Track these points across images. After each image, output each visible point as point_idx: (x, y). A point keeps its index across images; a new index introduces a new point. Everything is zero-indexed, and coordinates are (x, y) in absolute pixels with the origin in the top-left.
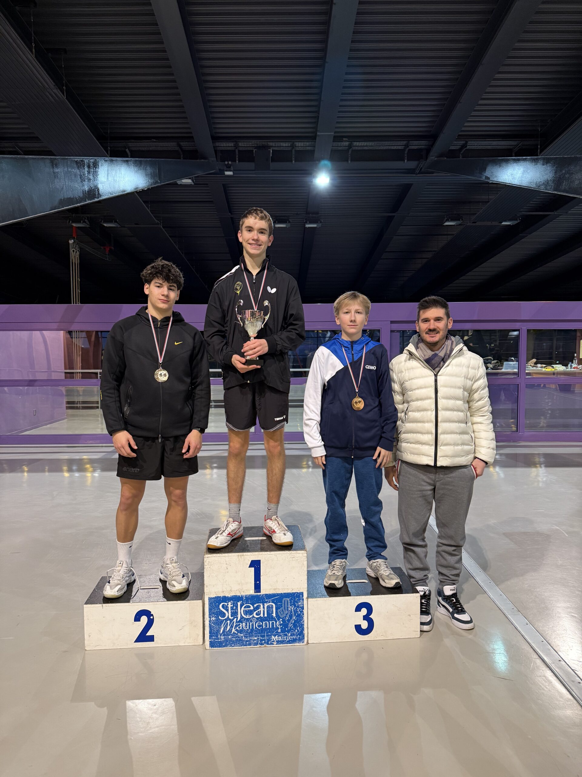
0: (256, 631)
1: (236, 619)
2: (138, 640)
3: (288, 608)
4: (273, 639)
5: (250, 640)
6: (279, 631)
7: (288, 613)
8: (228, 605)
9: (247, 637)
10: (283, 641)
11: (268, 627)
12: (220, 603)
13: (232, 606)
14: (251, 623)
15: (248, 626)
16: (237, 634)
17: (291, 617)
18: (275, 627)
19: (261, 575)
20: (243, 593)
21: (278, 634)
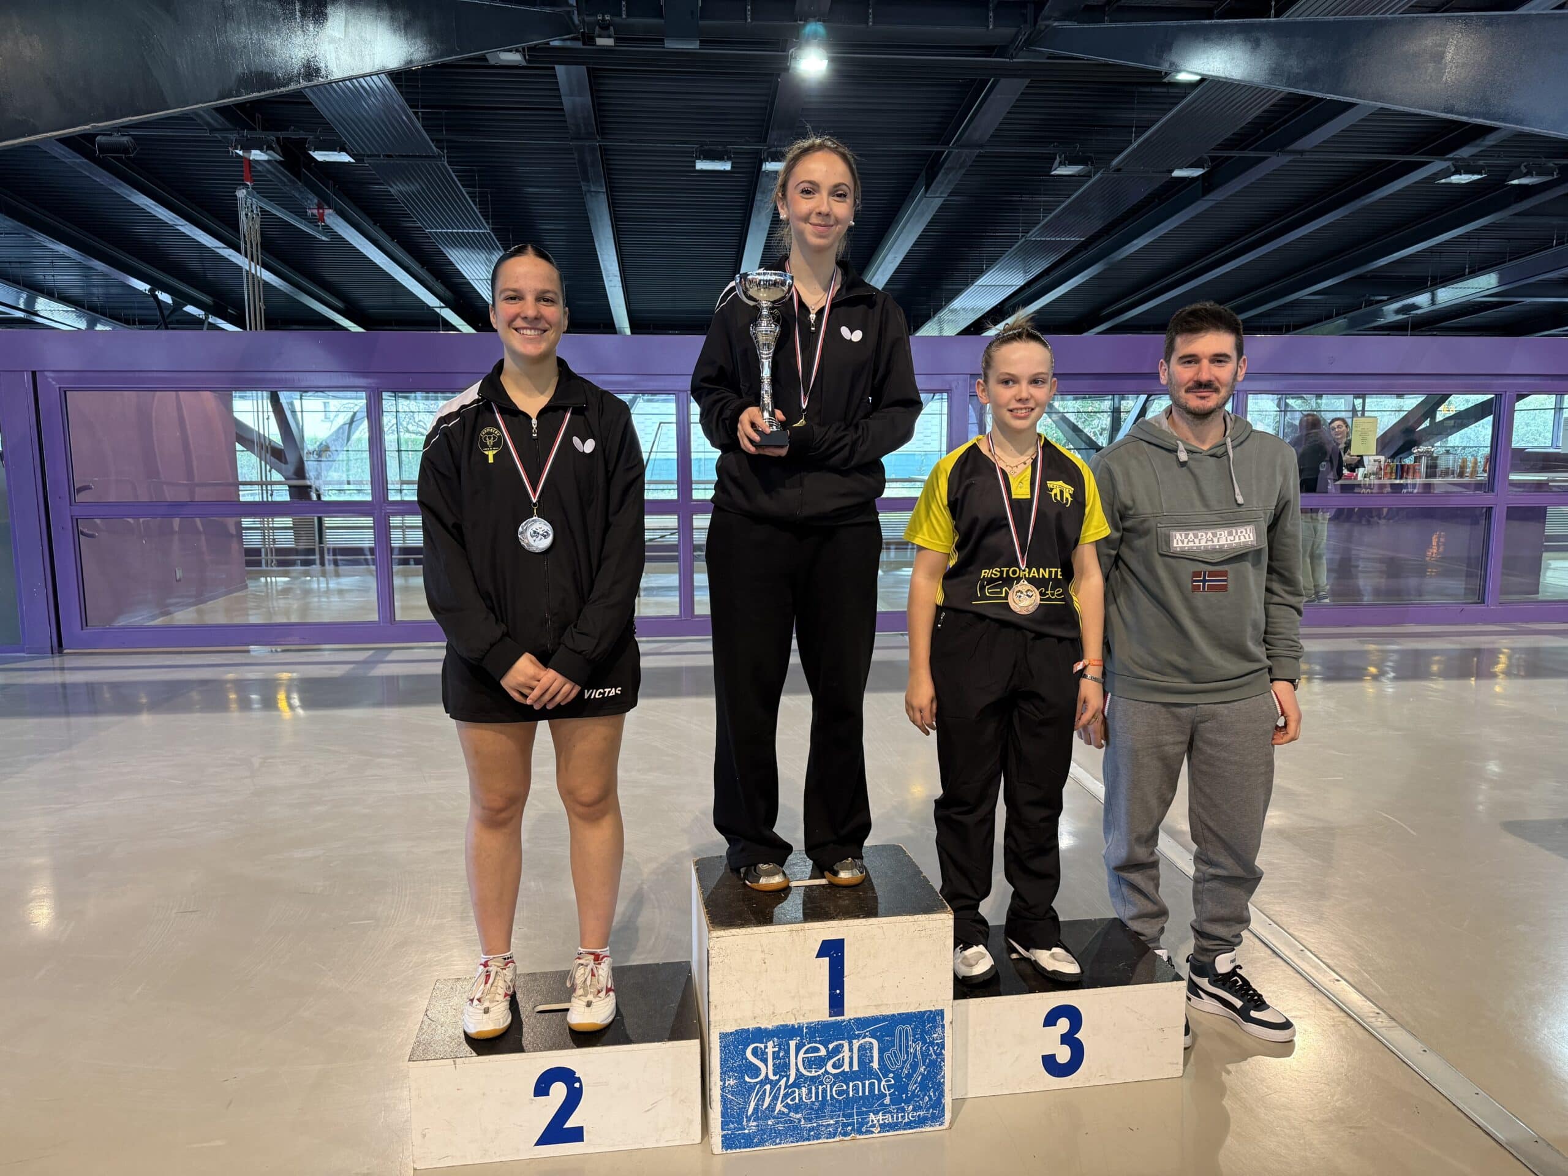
0: (832, 1105)
1: (785, 1079)
2: (542, 1141)
3: (907, 1047)
4: (872, 1121)
5: (819, 1125)
6: (887, 1101)
7: (907, 1059)
8: (766, 1047)
9: (810, 1121)
10: (896, 1124)
11: (860, 1094)
12: (749, 1045)
13: (777, 1049)
14: (820, 1087)
15: (813, 1095)
16: (788, 1115)
17: (914, 1067)
18: (876, 1092)
19: (846, 974)
20: (801, 1017)
21: (883, 1110)
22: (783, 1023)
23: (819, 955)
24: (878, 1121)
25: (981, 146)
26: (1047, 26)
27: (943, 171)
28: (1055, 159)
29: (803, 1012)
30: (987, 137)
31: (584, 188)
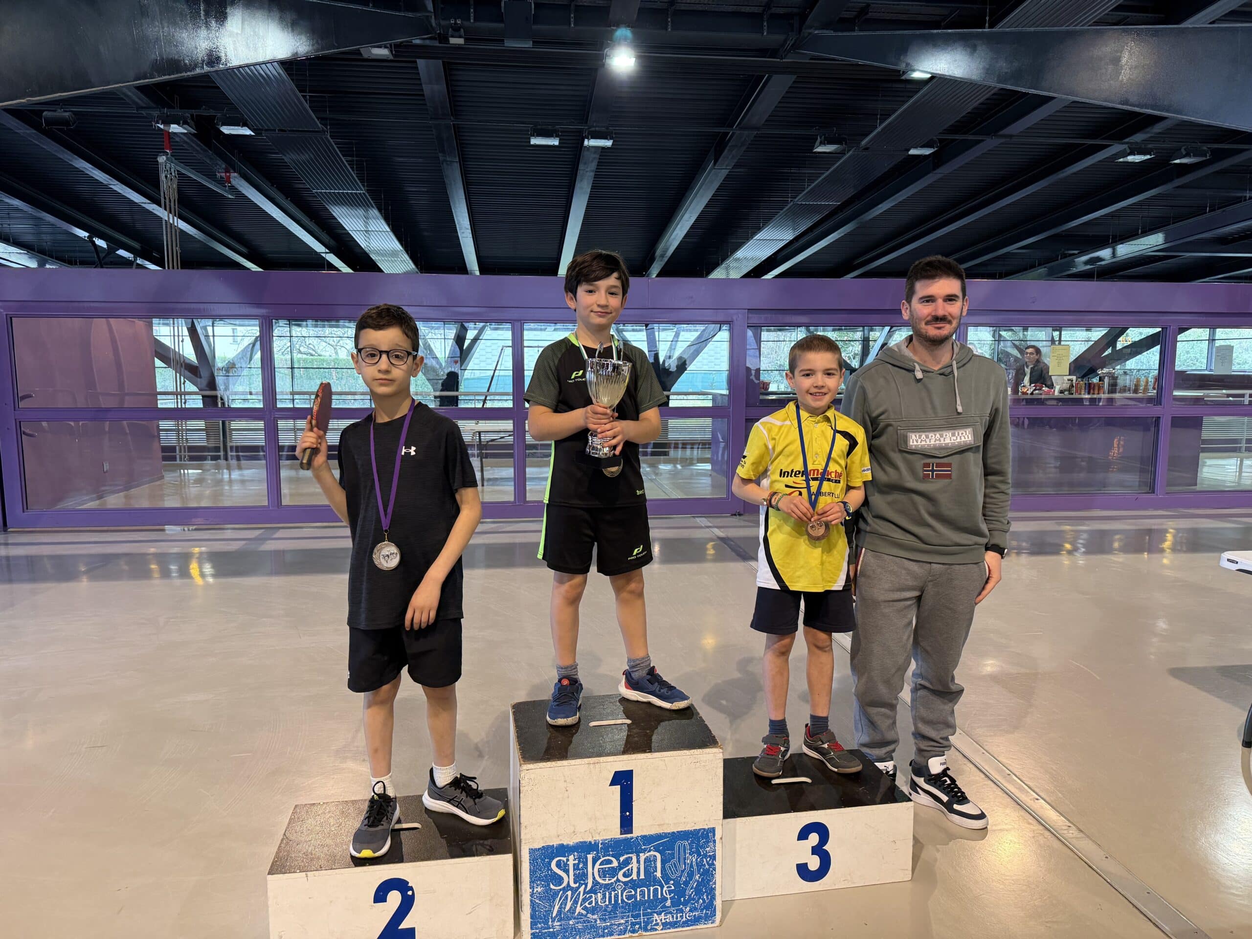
0: (622, 907)
1: (584, 886)
3: (685, 859)
4: (656, 920)
5: (612, 925)
6: (668, 903)
7: (685, 869)
8: (568, 860)
9: (605, 920)
10: (676, 923)
11: (646, 898)
12: (553, 859)
13: (577, 862)
14: (613, 893)
15: (607, 900)
16: (586, 916)
17: (691, 875)
18: (659, 897)
19: (634, 799)
20: (597, 835)
21: (663, 911)
22: (582, 840)
23: (613, 783)
24: (661, 920)
25: (758, 129)
26: (810, 34)
27: (728, 148)
28: (817, 139)
29: (599, 831)
30: (763, 122)
31: (441, 159)
